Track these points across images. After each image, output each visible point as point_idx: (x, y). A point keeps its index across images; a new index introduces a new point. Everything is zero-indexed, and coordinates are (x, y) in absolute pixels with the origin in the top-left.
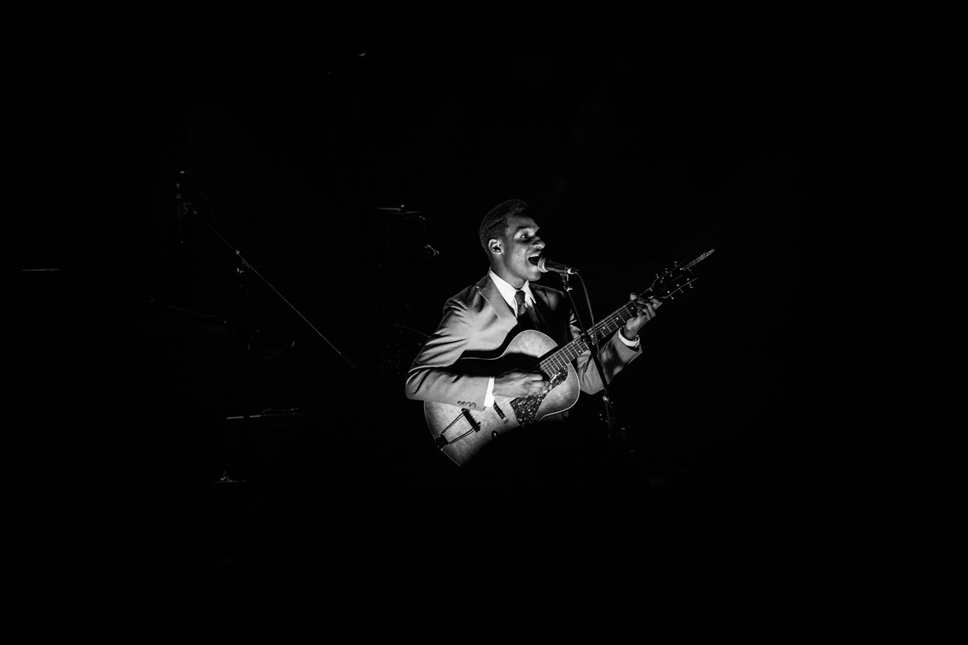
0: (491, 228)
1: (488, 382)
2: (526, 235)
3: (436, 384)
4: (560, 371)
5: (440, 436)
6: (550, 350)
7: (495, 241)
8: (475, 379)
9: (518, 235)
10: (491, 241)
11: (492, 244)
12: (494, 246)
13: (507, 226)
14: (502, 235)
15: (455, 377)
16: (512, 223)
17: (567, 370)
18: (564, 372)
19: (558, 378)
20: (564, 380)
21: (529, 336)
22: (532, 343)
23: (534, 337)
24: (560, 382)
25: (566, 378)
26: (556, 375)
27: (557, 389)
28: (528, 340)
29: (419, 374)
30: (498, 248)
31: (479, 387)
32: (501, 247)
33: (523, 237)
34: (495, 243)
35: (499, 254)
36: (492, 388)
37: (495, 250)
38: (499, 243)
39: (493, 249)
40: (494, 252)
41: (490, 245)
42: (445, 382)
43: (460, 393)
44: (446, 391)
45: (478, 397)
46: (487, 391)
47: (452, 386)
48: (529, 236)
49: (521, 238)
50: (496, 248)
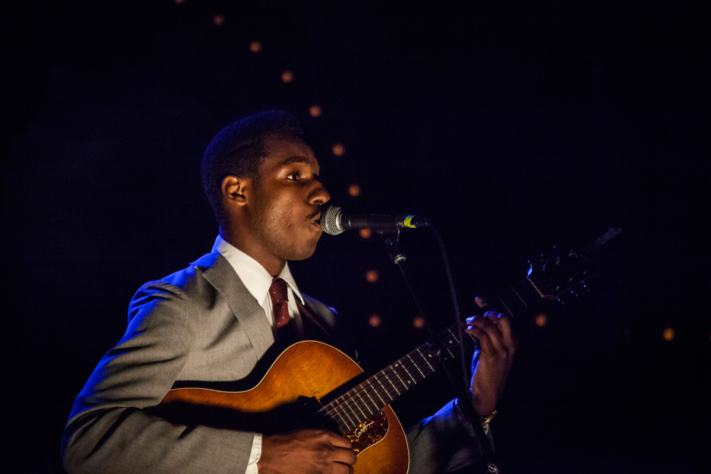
1: (251, 442)
2: (296, 174)
4: (371, 418)
6: (350, 378)
7: (235, 180)
8: (226, 433)
9: (282, 173)
10: (227, 179)
11: (229, 185)
12: (233, 189)
13: (264, 154)
14: (251, 171)
15: (183, 428)
17: (386, 418)
18: (382, 421)
19: (369, 430)
20: (382, 436)
21: (310, 352)
22: (314, 365)
23: (319, 354)
24: (374, 438)
25: (386, 431)
26: (366, 424)
27: (366, 455)
28: (308, 359)
29: (97, 424)
30: (238, 195)
31: (232, 450)
32: (246, 194)
33: (291, 177)
34: (236, 184)
35: (240, 206)
36: (258, 455)
37: (234, 199)
38: (243, 185)
39: (230, 196)
40: (231, 201)
41: (224, 186)
42: (162, 434)
43: (191, 463)
44: (165, 453)
45: (229, 470)
46: (249, 458)
47: (177, 445)
48: (302, 177)
49: (287, 178)
50: (235, 195)
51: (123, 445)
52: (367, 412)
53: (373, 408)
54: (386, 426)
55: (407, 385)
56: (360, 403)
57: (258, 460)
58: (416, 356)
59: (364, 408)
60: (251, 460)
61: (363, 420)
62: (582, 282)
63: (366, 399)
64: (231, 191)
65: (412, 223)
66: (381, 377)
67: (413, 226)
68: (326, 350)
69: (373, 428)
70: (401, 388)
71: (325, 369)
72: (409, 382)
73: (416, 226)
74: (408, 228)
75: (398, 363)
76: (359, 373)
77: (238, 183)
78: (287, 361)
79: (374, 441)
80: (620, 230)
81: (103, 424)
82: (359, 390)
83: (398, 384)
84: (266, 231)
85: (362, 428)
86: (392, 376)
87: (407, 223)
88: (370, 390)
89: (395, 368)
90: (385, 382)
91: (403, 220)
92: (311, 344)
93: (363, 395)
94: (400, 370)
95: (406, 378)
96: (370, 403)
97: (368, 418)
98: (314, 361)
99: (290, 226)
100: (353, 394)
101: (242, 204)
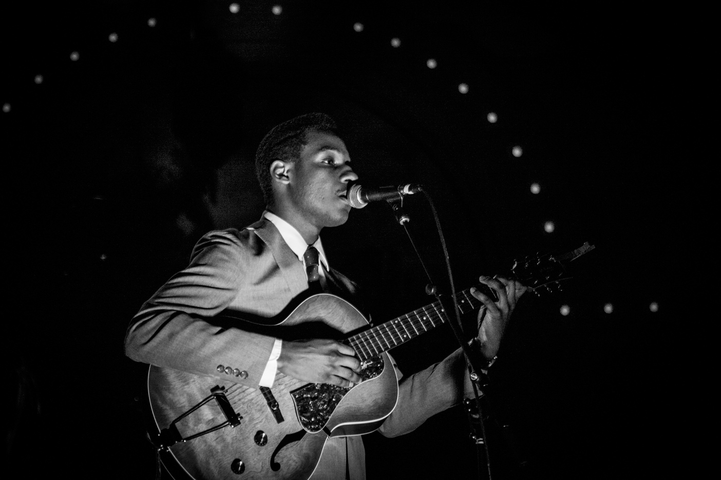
0: (278, 144)
1: (273, 344)
2: (331, 160)
3: (188, 331)
4: (373, 360)
5: (168, 427)
7: (281, 164)
8: (253, 335)
10: (275, 164)
11: (276, 168)
12: (280, 171)
13: (305, 143)
15: (219, 329)
16: (314, 138)
17: (383, 361)
18: (380, 363)
19: (368, 368)
20: (378, 374)
21: (327, 303)
22: (330, 313)
23: (335, 306)
24: (371, 374)
25: (382, 371)
26: (367, 363)
27: (363, 387)
28: (325, 308)
29: (155, 319)
30: (284, 176)
31: (257, 347)
32: (289, 175)
33: (326, 162)
34: (281, 167)
35: (285, 185)
36: (278, 354)
37: (280, 178)
38: (288, 167)
39: (277, 176)
40: (277, 180)
41: (272, 168)
42: (203, 330)
43: (224, 353)
44: (203, 344)
45: (254, 362)
46: (270, 355)
47: (215, 338)
48: (335, 163)
49: (323, 162)
50: (281, 175)
51: (172, 336)
52: (368, 353)
53: (373, 351)
54: (382, 367)
55: (403, 338)
56: (363, 346)
57: (278, 358)
58: (413, 317)
59: (366, 350)
60: (272, 357)
61: (364, 359)
62: (557, 283)
63: (369, 344)
64: (278, 173)
65: (410, 189)
66: (382, 329)
67: (411, 193)
68: (341, 303)
69: (372, 367)
70: (398, 339)
71: (338, 318)
72: (405, 336)
73: (413, 192)
74: (407, 194)
75: (397, 320)
76: (365, 324)
77: (284, 167)
78: (308, 307)
79: (371, 376)
80: (593, 247)
81: (158, 320)
82: (364, 336)
83: (396, 335)
84: (305, 204)
85: (362, 365)
86: (391, 329)
87: (406, 190)
88: (372, 337)
89: (395, 323)
90: (385, 333)
91: (403, 189)
92: (329, 297)
93: (366, 340)
94: (398, 325)
95: (403, 332)
96: (371, 347)
97: (368, 358)
98: (330, 310)
99: (324, 198)
100: (358, 338)
101: (286, 183)
